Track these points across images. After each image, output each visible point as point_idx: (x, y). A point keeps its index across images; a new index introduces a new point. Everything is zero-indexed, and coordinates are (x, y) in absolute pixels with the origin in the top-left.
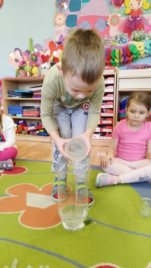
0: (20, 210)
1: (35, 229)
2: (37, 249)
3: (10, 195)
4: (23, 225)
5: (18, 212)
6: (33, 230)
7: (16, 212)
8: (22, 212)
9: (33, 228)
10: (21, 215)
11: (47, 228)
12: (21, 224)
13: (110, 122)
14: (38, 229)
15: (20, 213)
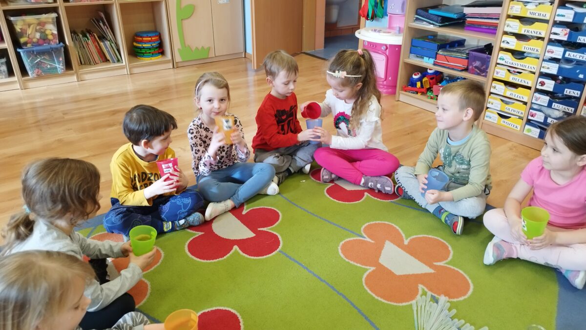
0: (370, 266)
1: (376, 297)
2: (369, 321)
3: (365, 238)
4: (365, 287)
5: (366, 267)
6: (373, 298)
7: (363, 267)
8: (370, 269)
9: (374, 295)
10: (367, 273)
11: (389, 303)
12: (364, 284)
14: (379, 299)
15: (367, 270)
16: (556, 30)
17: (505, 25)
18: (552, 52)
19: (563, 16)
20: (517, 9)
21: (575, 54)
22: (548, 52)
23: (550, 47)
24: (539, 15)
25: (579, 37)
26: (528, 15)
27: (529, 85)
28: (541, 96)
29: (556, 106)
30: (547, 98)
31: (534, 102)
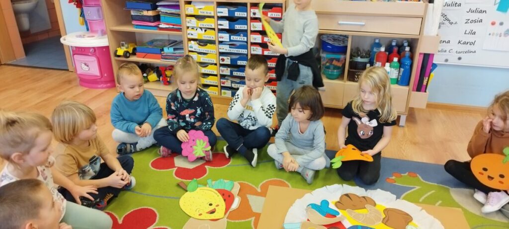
16: (220, 22)
17: (186, 22)
18: (223, 38)
19: (222, 12)
20: (190, 10)
21: (237, 37)
22: (220, 37)
23: (220, 35)
24: (207, 13)
25: (236, 26)
26: (200, 14)
27: (215, 62)
28: (225, 69)
29: (235, 74)
30: (229, 69)
31: (221, 73)
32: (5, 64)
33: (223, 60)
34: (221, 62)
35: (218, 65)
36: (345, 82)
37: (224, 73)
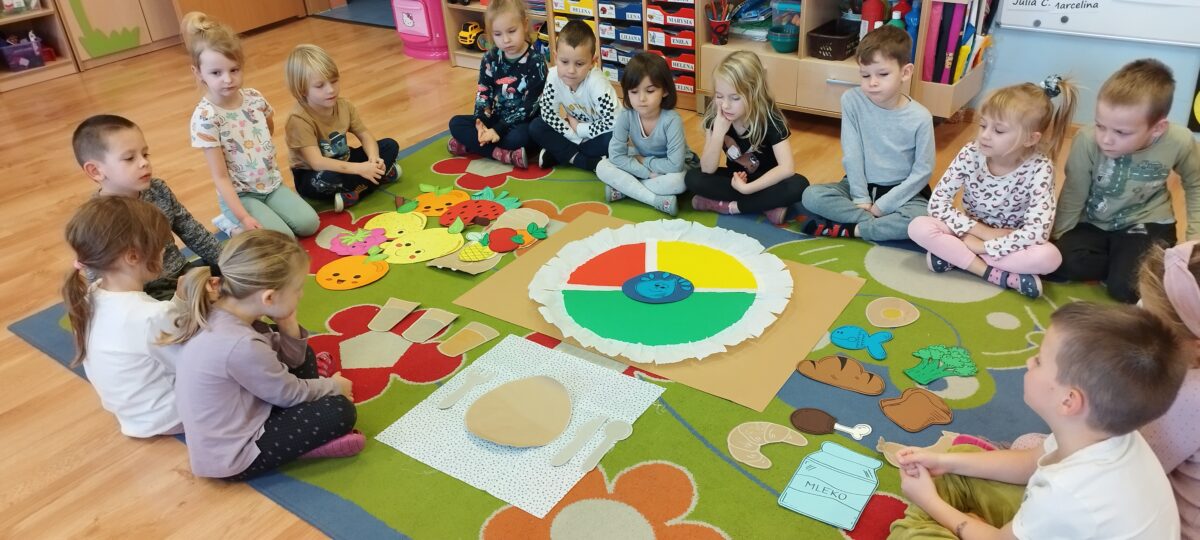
13: (688, 42)
27: (591, 15)
28: (607, 27)
29: (624, 36)
30: (613, 28)
31: (602, 36)
32: (314, 16)
33: (604, 10)
34: (602, 15)
35: (596, 19)
36: (800, 58)
37: (606, 36)
